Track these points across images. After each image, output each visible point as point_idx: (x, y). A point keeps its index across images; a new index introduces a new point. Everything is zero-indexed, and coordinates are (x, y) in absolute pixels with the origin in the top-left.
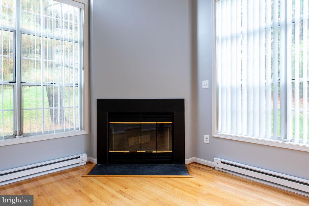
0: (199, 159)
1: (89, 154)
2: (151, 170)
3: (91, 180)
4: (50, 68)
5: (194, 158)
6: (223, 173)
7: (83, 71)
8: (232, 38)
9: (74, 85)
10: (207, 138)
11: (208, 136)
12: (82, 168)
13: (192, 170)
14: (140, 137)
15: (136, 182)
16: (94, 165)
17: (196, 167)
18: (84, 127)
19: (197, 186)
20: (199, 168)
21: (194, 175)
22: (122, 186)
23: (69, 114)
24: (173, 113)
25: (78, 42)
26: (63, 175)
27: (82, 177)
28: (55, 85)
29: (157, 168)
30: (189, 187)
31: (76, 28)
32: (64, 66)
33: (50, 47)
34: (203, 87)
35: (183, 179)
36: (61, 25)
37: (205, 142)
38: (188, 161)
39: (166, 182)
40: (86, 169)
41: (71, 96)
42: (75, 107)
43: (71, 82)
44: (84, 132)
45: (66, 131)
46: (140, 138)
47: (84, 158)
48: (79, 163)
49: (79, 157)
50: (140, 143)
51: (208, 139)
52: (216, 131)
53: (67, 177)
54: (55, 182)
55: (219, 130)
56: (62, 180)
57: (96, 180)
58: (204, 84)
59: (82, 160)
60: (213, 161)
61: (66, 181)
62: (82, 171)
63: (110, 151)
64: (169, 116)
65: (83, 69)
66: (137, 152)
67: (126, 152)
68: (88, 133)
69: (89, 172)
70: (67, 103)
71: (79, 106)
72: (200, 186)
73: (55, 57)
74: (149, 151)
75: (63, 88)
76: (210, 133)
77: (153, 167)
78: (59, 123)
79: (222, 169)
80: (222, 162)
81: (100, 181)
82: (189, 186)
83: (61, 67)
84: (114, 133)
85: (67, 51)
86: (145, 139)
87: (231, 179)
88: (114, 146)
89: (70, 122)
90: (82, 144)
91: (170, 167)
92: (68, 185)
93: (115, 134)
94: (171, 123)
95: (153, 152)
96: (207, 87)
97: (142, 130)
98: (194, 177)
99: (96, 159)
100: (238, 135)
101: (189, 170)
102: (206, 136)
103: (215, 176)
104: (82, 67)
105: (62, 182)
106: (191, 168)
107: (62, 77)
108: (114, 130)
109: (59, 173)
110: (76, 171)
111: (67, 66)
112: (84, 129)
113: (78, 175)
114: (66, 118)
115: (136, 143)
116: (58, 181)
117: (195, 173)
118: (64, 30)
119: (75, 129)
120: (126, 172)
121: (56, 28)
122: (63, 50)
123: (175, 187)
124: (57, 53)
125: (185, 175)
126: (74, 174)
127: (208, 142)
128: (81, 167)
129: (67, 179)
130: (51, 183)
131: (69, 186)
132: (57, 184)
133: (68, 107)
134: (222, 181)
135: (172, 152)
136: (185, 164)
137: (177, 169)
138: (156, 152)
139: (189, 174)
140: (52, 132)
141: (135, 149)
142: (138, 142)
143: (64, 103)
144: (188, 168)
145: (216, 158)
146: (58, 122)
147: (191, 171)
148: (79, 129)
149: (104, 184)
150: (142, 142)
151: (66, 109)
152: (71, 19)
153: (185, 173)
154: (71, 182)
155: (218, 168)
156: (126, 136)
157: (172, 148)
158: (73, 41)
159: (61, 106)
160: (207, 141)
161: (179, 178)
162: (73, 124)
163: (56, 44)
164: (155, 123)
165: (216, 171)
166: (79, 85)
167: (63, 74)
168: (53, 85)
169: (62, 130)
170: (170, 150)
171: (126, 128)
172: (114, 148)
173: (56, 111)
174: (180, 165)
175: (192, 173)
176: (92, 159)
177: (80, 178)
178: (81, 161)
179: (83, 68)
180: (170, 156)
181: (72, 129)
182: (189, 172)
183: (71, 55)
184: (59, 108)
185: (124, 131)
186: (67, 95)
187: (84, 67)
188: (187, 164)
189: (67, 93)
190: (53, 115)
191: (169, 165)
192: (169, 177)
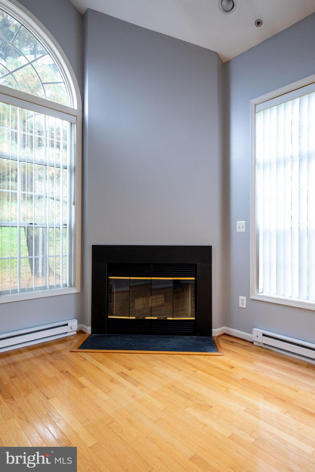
0: (232, 329)
1: (81, 321)
2: (165, 344)
3: (83, 357)
4: (30, 201)
5: (224, 328)
6: (266, 350)
7: (73, 207)
8: (278, 163)
9: (61, 226)
10: (243, 300)
11: (244, 298)
12: (71, 340)
13: (222, 344)
14: (150, 297)
15: (144, 360)
16: (86, 336)
17: (227, 341)
18: (74, 283)
19: (228, 368)
20: (232, 342)
21: (225, 353)
22: (125, 366)
23: (54, 263)
24: (196, 265)
25: (68, 168)
26: (45, 349)
27: (71, 352)
28: (36, 226)
29: (174, 341)
30: (218, 370)
31: (65, 147)
32: (48, 197)
33: (30, 173)
34: (238, 230)
35: (209, 358)
36: (44, 143)
37: (240, 305)
38: (216, 332)
39: (186, 362)
40: (76, 341)
41: (57, 239)
42: (63, 256)
43: (57, 222)
44: (74, 291)
45: (50, 288)
46: (150, 299)
47: (74, 325)
48: (67, 333)
49: (67, 325)
50: (150, 305)
51: (245, 302)
52: (256, 292)
53: (50, 352)
54: (33, 358)
55: (260, 290)
56: (42, 355)
57: (89, 357)
58: (239, 226)
59: (71, 328)
60: (251, 333)
61: (49, 357)
62: (71, 344)
63: (109, 317)
64: (190, 269)
65: (74, 205)
66: (147, 318)
67: (131, 318)
68: (79, 291)
69: (80, 345)
70: (52, 248)
71: (68, 254)
72: (232, 367)
73: (37, 186)
74: (162, 318)
75: (47, 229)
76: (247, 294)
77: (168, 339)
78: (40, 276)
79: (264, 344)
80: (264, 335)
81: (94, 358)
82: (217, 368)
83: (44, 199)
84: (115, 290)
85: (52, 178)
86: (157, 300)
87: (277, 358)
88: (114, 308)
89: (56, 274)
90: (72, 306)
91: (191, 340)
92: (50, 363)
93: (116, 292)
94: (193, 279)
95: (168, 319)
96: (243, 230)
97: (153, 287)
98: (224, 354)
99: (91, 327)
100: (286, 298)
101: (218, 345)
102: (241, 298)
103: (254, 354)
104: (73, 201)
105: (43, 359)
106: (220, 342)
107: (45, 213)
108: (115, 288)
109: (39, 346)
110: (62, 343)
111: (53, 199)
112: (74, 286)
113: (66, 349)
114: (50, 268)
115: (145, 305)
116: (37, 357)
117: (225, 350)
118: (49, 148)
119: (61, 286)
120: (132, 345)
121: (39, 147)
122: (46, 177)
123: (199, 369)
124: (39, 181)
125: (212, 351)
126: (59, 347)
127: (245, 306)
128: (69, 337)
129: (50, 354)
130: (29, 360)
131: (53, 365)
132: (36, 362)
133: (53, 256)
134: (264, 362)
135: (194, 318)
136: (213, 335)
137: (201, 343)
138: (171, 319)
139: (218, 351)
140: (31, 289)
141: (143, 314)
142: (148, 303)
143: (47, 249)
144: (216, 341)
145: (255, 329)
146: (39, 274)
147: (220, 346)
148: (68, 285)
149: (101, 362)
150: (154, 305)
151: (50, 258)
152: (59, 134)
153: (212, 349)
154: (55, 359)
155: (259, 343)
156: (131, 295)
157: (194, 313)
158: (61, 167)
159: (43, 254)
160: (243, 304)
161: (203, 356)
162: (59, 276)
163: (37, 169)
164: (171, 279)
165: (255, 347)
166: (68, 226)
167: (47, 209)
168: (33, 225)
169: (44, 287)
170: (192, 316)
171: (131, 284)
172: (114, 312)
173: (37, 260)
174: (205, 337)
175: (222, 349)
176: (85, 326)
177: (67, 353)
178: (70, 330)
179: (74, 203)
180: (191, 324)
181: (58, 286)
182: (219, 348)
183: (59, 182)
184: (40, 256)
185: (129, 288)
186: (52, 237)
187: (75, 201)
188: (216, 336)
189: (51, 235)
190: (32, 264)
191: (190, 337)
192: (189, 355)
